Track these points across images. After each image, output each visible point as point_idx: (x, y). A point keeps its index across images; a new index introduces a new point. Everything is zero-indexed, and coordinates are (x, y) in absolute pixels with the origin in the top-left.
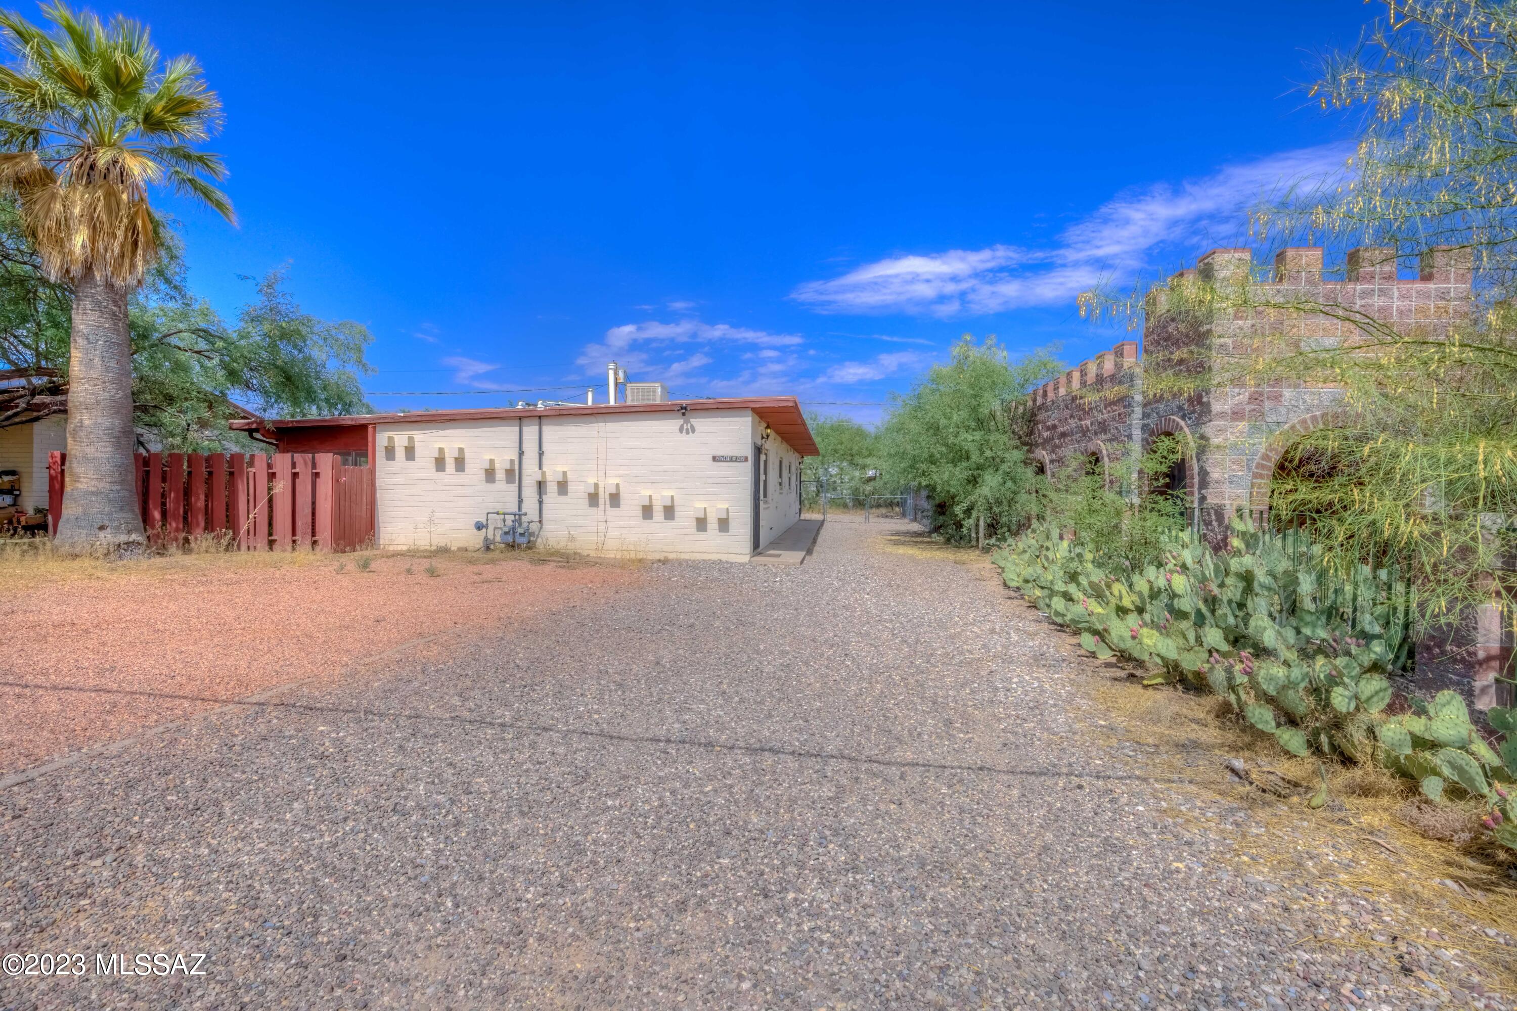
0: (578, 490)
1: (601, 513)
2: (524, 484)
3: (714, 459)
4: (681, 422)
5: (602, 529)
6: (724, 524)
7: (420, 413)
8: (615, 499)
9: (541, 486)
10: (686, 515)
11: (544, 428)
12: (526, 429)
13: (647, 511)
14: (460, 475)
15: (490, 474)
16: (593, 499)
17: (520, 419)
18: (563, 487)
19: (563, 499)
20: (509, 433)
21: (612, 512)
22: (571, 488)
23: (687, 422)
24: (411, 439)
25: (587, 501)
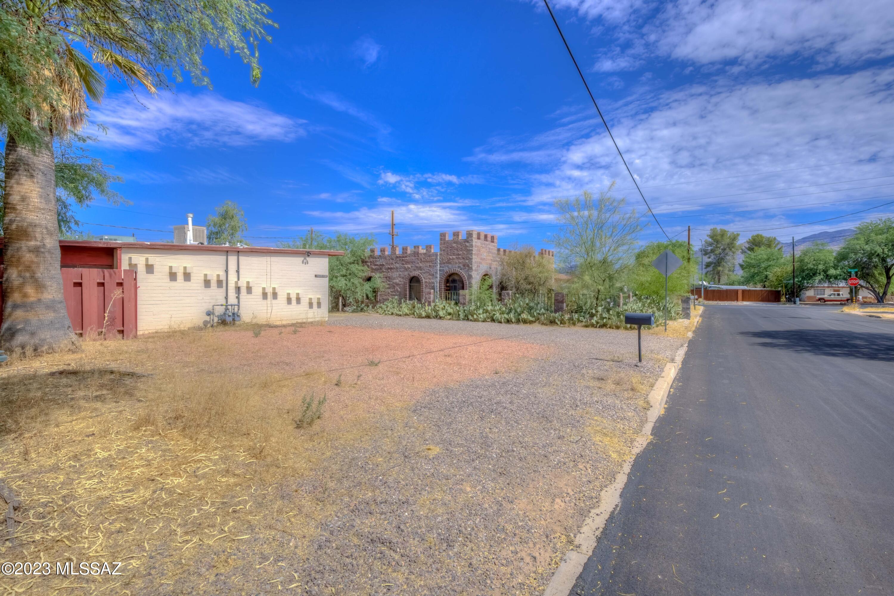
0: (257, 291)
1: (269, 302)
2: (229, 288)
3: (316, 276)
4: (303, 259)
5: (269, 311)
6: (319, 305)
7: (162, 243)
8: (275, 295)
9: (238, 289)
10: (305, 301)
11: (240, 257)
12: (230, 258)
13: (289, 300)
14: (188, 283)
15: (207, 283)
16: (265, 295)
17: (227, 252)
18: (249, 290)
19: (249, 296)
20: (220, 259)
21: (274, 301)
22: (254, 290)
23: (305, 259)
24: (147, 259)
25: (262, 297)
